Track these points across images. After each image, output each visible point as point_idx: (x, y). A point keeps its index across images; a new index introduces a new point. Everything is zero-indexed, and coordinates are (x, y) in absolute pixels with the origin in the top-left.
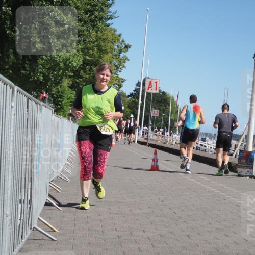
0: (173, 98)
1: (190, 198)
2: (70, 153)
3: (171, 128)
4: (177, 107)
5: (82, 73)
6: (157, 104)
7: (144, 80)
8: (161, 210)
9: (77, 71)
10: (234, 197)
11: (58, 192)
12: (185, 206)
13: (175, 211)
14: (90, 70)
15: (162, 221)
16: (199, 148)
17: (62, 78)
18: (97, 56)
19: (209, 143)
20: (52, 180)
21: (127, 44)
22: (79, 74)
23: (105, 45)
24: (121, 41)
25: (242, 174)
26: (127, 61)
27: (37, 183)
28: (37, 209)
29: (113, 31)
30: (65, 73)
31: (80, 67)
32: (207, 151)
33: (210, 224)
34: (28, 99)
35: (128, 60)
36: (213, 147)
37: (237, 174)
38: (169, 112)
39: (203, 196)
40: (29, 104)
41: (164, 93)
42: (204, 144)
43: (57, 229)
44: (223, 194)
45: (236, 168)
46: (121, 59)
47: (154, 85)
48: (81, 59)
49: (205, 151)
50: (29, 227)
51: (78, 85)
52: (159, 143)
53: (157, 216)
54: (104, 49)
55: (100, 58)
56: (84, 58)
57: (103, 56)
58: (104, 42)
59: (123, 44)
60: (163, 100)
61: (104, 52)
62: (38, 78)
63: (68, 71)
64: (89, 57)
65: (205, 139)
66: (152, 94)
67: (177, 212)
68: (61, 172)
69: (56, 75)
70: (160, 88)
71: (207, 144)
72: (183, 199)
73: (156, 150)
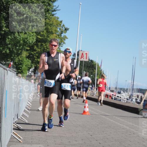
0: (98, 64)
1: (110, 133)
2: (28, 103)
4: (101, 70)
5: (35, 47)
6: (87, 68)
7: (78, 52)
8: (91, 142)
9: (32, 46)
12: (107, 138)
13: (100, 142)
14: (40, 46)
16: (116, 98)
17: (22, 51)
18: (46, 36)
19: (123, 95)
20: (15, 121)
21: (66, 27)
22: (34, 49)
23: (51, 29)
24: (62, 25)
26: (66, 39)
27: (5, 124)
28: (5, 142)
29: (56, 19)
30: (24, 48)
31: (34, 44)
32: (122, 100)
35: (67, 38)
36: (126, 98)
37: (142, 116)
38: (95, 74)
39: (119, 132)
41: (92, 61)
42: (120, 96)
44: (133, 130)
46: (62, 38)
47: (85, 56)
48: (35, 38)
49: (120, 100)
51: (33, 56)
54: (50, 31)
55: (48, 37)
56: (37, 37)
57: (50, 36)
58: (51, 26)
59: (63, 27)
60: (91, 66)
61: (50, 33)
62: (6, 51)
63: (26, 46)
64: (40, 36)
65: (120, 92)
66: (84, 62)
67: (101, 143)
68: (22, 116)
69: (18, 49)
70: (89, 57)
71: (122, 96)
72: (106, 133)
73: (87, 100)
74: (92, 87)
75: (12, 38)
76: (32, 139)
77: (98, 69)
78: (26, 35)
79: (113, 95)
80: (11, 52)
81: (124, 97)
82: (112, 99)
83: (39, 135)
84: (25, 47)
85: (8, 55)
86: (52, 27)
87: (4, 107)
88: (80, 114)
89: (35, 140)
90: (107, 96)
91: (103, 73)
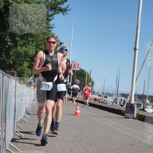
0: (88, 73)
1: (98, 131)
2: (28, 106)
4: (90, 78)
6: (78, 76)
8: (81, 139)
9: (32, 58)
10: (123, 130)
11: (21, 128)
13: (89, 139)
15: (82, 145)
16: (103, 102)
17: (24, 62)
19: (109, 99)
20: (17, 121)
21: (61, 42)
22: (33, 60)
24: (57, 40)
25: (128, 117)
27: (9, 124)
28: (9, 139)
31: (34, 56)
32: (108, 103)
33: (110, 146)
34: (3, 75)
36: (111, 101)
37: (125, 117)
38: (85, 81)
39: (105, 130)
41: (82, 70)
42: (106, 100)
43: (20, 150)
44: (118, 128)
45: (124, 113)
47: (77, 66)
48: (35, 51)
49: (107, 103)
50: (4, 149)
53: (79, 142)
56: (36, 50)
59: (59, 42)
60: (82, 74)
62: (10, 62)
64: (39, 49)
65: (107, 97)
66: (76, 71)
68: (23, 117)
69: (20, 60)
70: (80, 67)
72: (94, 131)
73: (78, 103)
75: (15, 51)
77: (88, 77)
78: (27, 48)
79: (100, 99)
80: (14, 62)
81: (109, 101)
82: (100, 102)
84: (26, 58)
85: (11, 65)
87: (8, 110)
88: (72, 115)
90: (95, 99)
91: (92, 81)
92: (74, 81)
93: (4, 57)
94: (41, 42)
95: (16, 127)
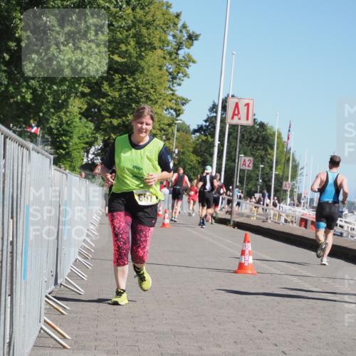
0: (280, 134)
2: (84, 241)
3: (276, 191)
4: (288, 152)
5: (105, 87)
6: (248, 146)
7: (225, 101)
8: (259, 348)
9: (97, 83)
11: (62, 313)
12: (304, 340)
13: (285, 349)
14: (120, 82)
17: (69, 97)
18: (135, 55)
19: (348, 220)
20: (50, 290)
21: (191, 32)
22: (100, 90)
23: (149, 35)
24: (180, 25)
26: (191, 64)
27: (23, 297)
28: (23, 346)
30: (75, 88)
31: (102, 77)
32: (345, 235)
34: (5, 138)
35: (194, 62)
38: (272, 160)
40: (7, 147)
41: (262, 125)
42: (340, 223)
46: (181, 61)
47: (243, 110)
49: (341, 235)
51: (99, 110)
52: (253, 221)
54: (147, 41)
55: (141, 59)
56: (111, 60)
57: (147, 55)
58: (148, 29)
59: (184, 31)
60: (260, 138)
61: (147, 47)
62: (23, 97)
63: (80, 84)
64: (119, 56)
65: (342, 212)
66: (239, 127)
67: (287, 353)
68: (68, 276)
69: (57, 91)
70: (254, 115)
71: (345, 222)
72: (300, 326)
73: (249, 233)
74: (264, 196)
76: (96, 340)
77: (280, 148)
80: (39, 99)
81: (350, 226)
83: (116, 330)
84: (77, 85)
86: (151, 31)
87: (19, 251)
88: (229, 271)
89: (104, 344)
90: (304, 222)
91: (294, 160)
92: (234, 161)
93: (6, 82)
94: (127, 31)
95: (46, 309)
